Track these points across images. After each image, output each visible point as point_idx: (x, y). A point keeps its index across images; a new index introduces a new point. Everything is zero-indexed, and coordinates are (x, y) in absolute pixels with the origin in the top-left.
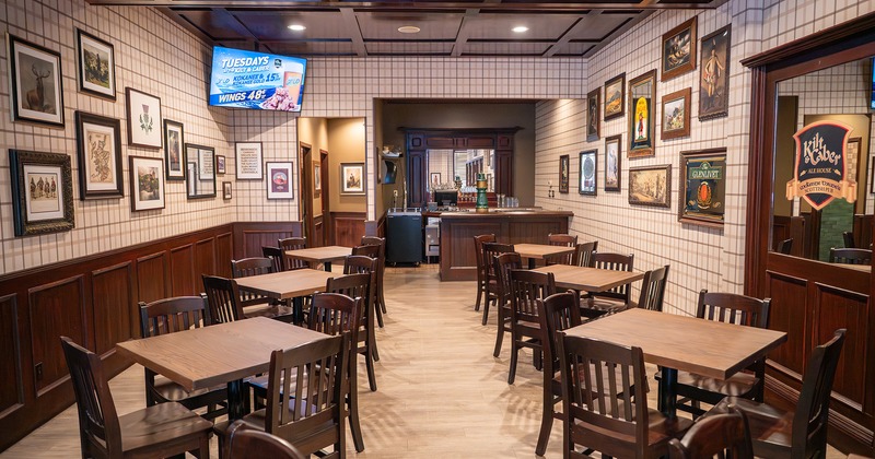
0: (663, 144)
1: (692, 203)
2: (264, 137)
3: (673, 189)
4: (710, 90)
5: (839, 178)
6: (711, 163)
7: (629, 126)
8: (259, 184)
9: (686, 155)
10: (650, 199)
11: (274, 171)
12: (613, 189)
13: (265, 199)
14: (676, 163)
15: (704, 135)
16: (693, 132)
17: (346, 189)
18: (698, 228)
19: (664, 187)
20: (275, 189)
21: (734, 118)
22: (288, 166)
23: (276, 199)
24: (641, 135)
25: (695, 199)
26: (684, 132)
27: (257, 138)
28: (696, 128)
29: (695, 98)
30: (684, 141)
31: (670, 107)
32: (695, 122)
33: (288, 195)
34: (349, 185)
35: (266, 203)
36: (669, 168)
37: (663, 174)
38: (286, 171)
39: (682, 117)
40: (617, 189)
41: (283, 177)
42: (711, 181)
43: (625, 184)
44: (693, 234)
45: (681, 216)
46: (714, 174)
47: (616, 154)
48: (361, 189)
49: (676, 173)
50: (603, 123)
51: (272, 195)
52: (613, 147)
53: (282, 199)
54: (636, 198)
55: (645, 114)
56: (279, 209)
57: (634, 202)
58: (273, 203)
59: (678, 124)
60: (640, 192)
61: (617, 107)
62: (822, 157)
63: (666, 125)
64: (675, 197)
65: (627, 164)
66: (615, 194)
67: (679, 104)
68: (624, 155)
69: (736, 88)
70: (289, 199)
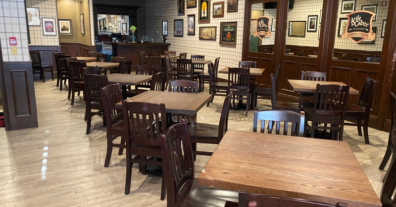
0: (213, 19)
1: (224, 39)
2: (40, 6)
3: (217, 34)
4: (231, 3)
5: (267, 31)
6: (231, 26)
7: (199, 11)
8: (39, 28)
9: (222, 24)
10: (208, 38)
11: (46, 22)
12: (192, 34)
13: (42, 35)
14: (219, 26)
15: (228, 17)
16: (225, 16)
17: (61, 32)
18: (226, 46)
19: (214, 33)
20: (47, 31)
21: (240, 13)
22: (53, 20)
23: (47, 35)
24: (204, 15)
25: (225, 37)
26: (222, 16)
27: (36, 6)
28: (226, 15)
29: (226, 5)
30: (221, 18)
31: (216, 7)
32: (225, 13)
33: (54, 33)
34: (62, 30)
35: (42, 37)
36: (216, 27)
37: (214, 29)
38: (52, 22)
39: (221, 11)
40: (194, 34)
41: (51, 25)
42: (231, 32)
43: (197, 32)
44: (225, 49)
45: (220, 43)
46: (232, 30)
47: (193, 21)
48: (69, 32)
49: (218, 29)
50: (186, 9)
51: (45, 33)
52: (192, 19)
53: (51, 35)
54: (202, 38)
55: (206, 8)
56: (49, 40)
57: (201, 39)
58: (46, 37)
59: (219, 13)
60: (204, 35)
61: (193, 4)
62: (263, 26)
63: (214, 13)
64: (218, 37)
65: (198, 26)
66: (193, 36)
67: (220, 6)
68: (197, 22)
69: (240, 4)
70: (54, 35)
